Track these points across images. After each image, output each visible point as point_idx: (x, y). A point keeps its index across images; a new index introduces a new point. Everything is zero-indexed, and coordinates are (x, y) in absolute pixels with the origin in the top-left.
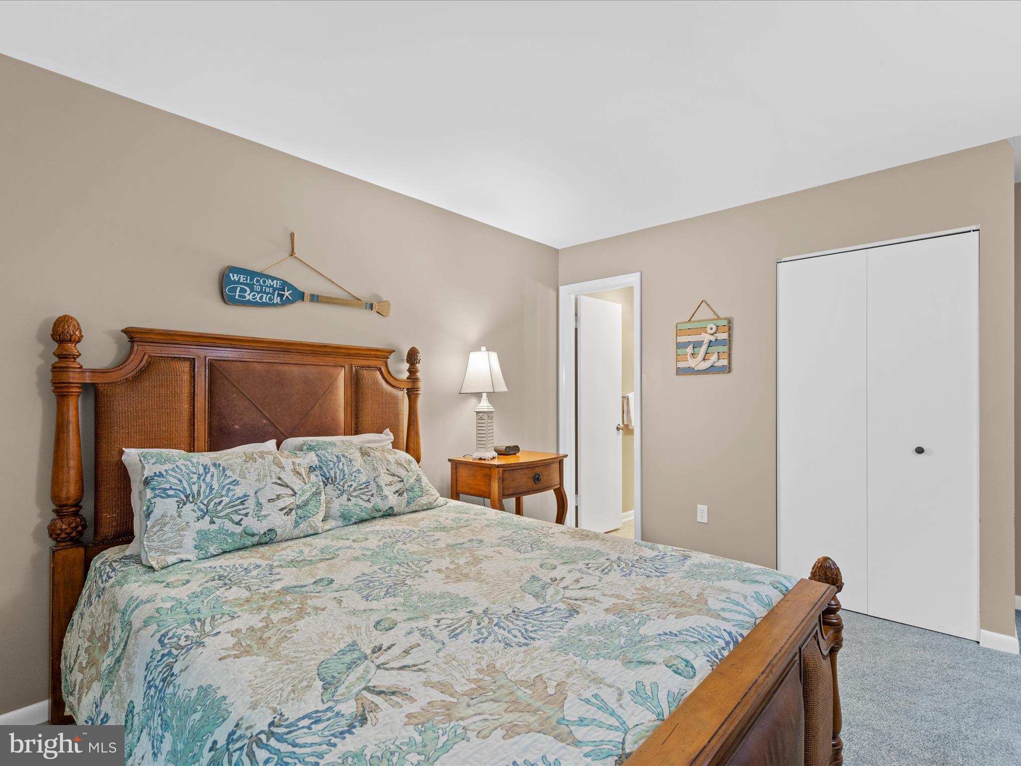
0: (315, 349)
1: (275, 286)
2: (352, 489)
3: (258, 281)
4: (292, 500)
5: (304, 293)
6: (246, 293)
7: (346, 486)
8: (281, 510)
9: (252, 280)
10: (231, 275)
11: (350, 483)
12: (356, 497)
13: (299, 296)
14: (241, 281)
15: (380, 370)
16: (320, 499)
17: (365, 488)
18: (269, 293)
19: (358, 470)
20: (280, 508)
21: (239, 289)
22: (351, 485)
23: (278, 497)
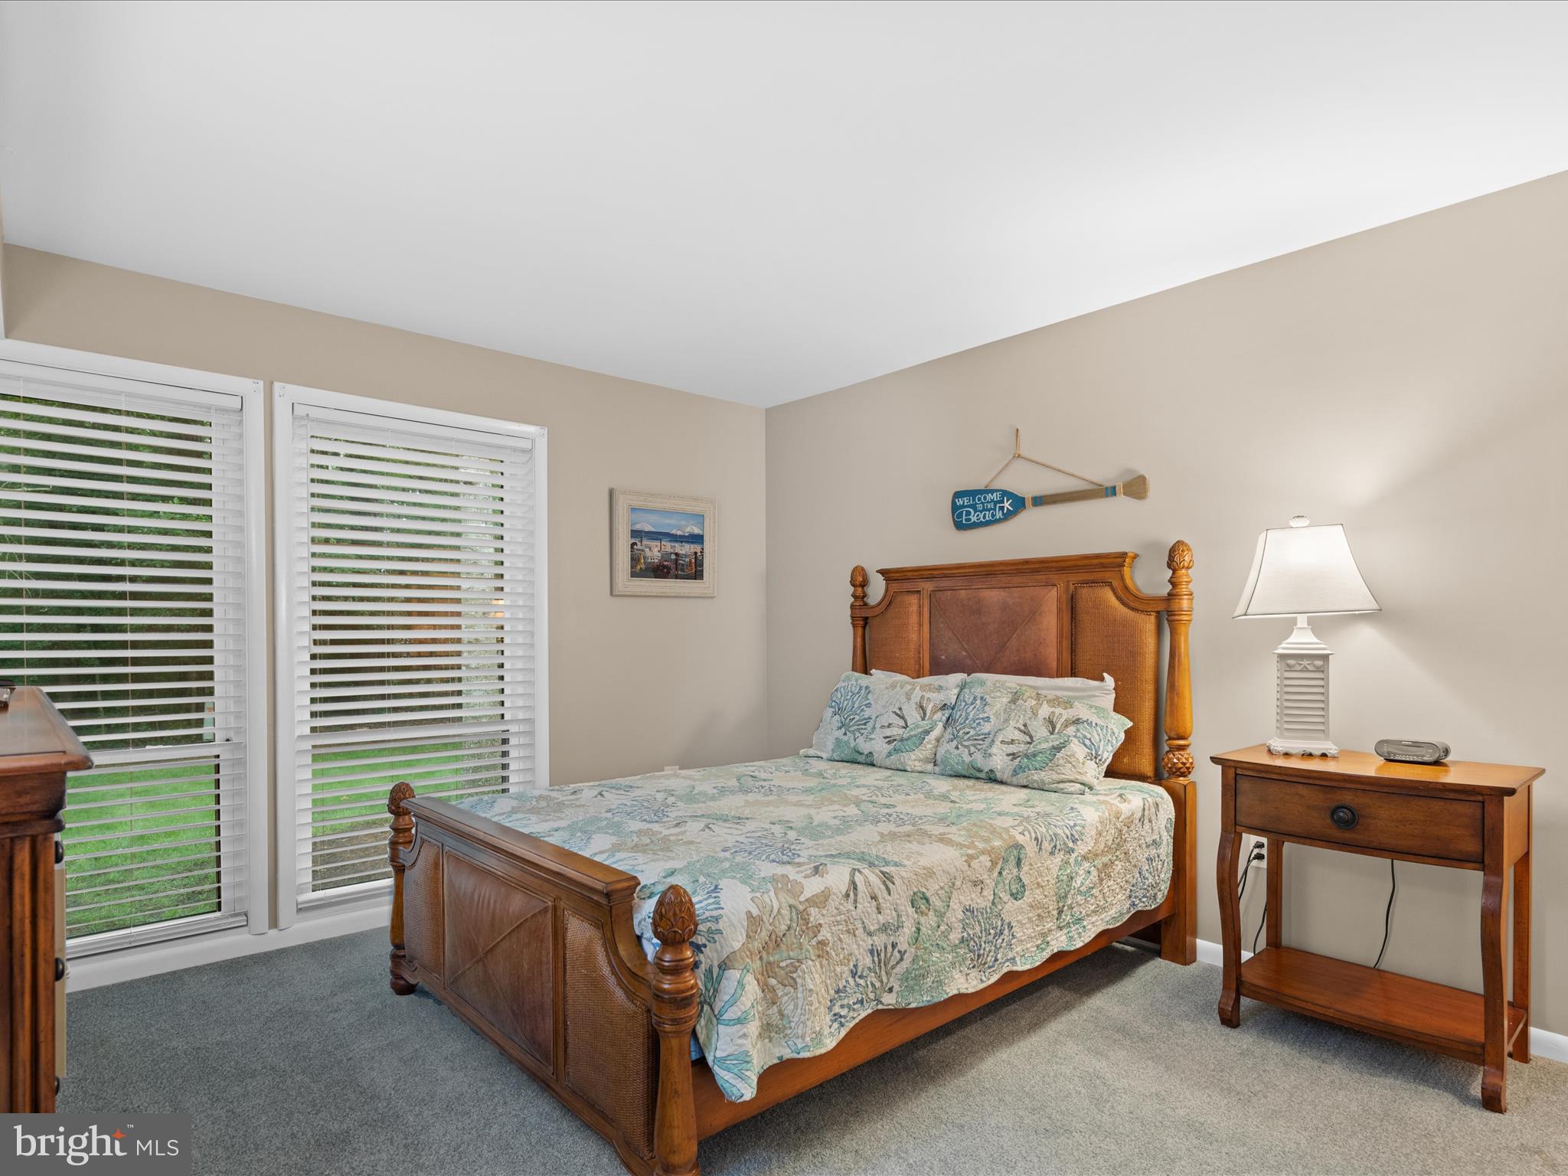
0: (1019, 567)
1: (995, 500)
2: (966, 738)
3: (979, 499)
4: (901, 731)
5: (1024, 498)
6: (970, 515)
7: (961, 732)
8: (885, 738)
9: (974, 500)
10: (957, 500)
11: (967, 730)
12: (966, 747)
13: (1019, 504)
14: (966, 504)
15: (1110, 585)
16: (924, 739)
17: (981, 740)
18: (991, 509)
19: (987, 717)
20: (885, 736)
21: (964, 512)
22: (968, 733)
23: (889, 725)
